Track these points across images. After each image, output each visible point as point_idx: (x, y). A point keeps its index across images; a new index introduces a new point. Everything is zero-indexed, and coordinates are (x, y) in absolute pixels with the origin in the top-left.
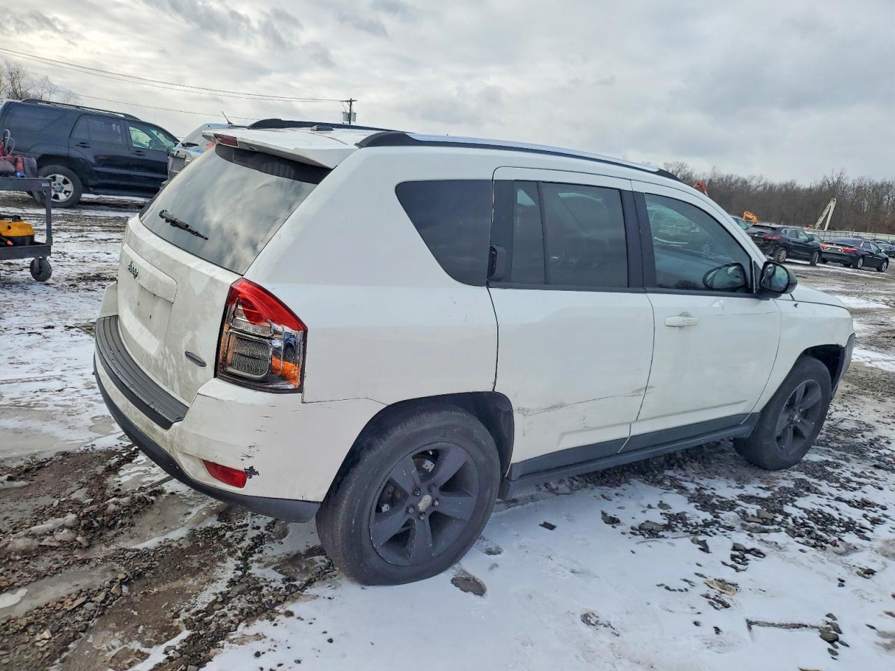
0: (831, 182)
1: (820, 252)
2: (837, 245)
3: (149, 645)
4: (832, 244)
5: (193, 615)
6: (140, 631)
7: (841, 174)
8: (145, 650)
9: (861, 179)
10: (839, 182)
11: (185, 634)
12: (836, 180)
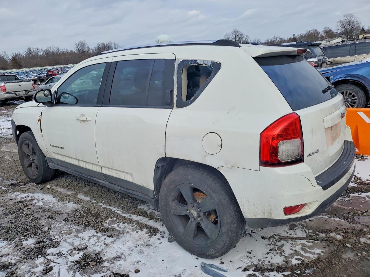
3: (364, 198)
5: (345, 197)
6: (364, 201)
8: (365, 197)
11: (352, 195)
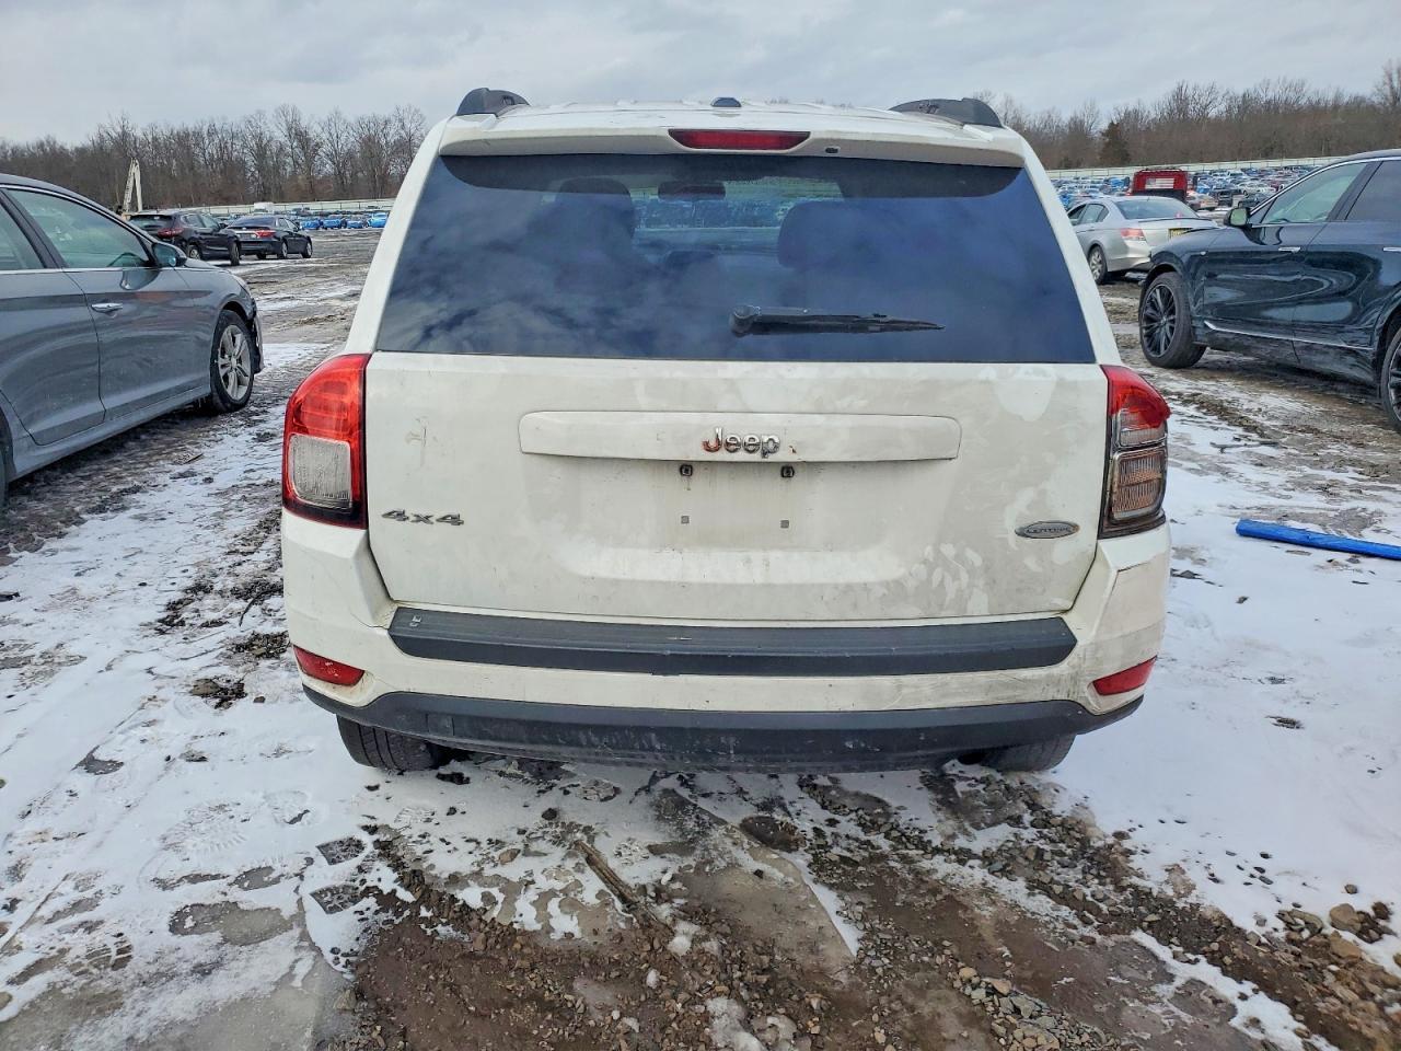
0: (114, 135)
1: (239, 243)
2: (248, 228)
4: (240, 228)
7: (124, 120)
9: (153, 127)
10: (124, 133)
12: (119, 130)
